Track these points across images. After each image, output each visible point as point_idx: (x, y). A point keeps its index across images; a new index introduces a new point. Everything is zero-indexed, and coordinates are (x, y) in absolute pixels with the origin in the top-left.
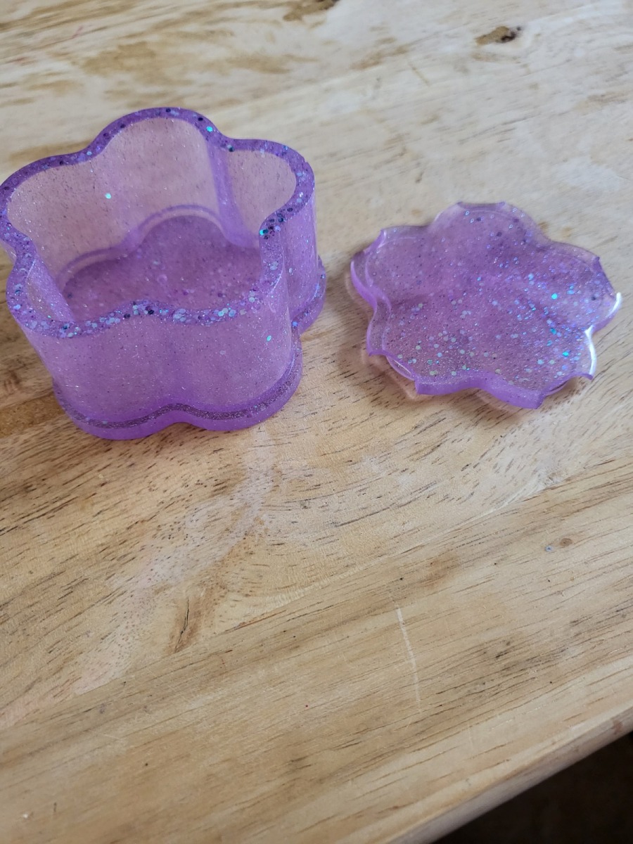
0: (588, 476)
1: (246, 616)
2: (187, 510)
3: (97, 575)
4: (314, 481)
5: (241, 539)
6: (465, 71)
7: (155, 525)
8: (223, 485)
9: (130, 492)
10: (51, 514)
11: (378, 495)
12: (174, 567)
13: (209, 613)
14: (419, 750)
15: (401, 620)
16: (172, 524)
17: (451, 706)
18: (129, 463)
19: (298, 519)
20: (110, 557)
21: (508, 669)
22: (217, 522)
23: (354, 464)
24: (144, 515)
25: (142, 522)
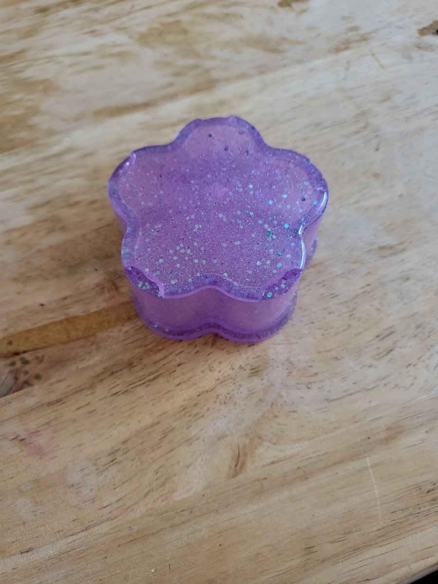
1: (274, 457)
2: (234, 385)
3: (181, 425)
4: (314, 370)
5: (269, 407)
6: (410, 58)
7: (215, 395)
8: (256, 370)
9: (198, 371)
10: (148, 383)
11: (354, 382)
12: (229, 423)
13: (252, 454)
14: (381, 546)
15: (369, 465)
16: (226, 394)
17: (400, 521)
18: (195, 351)
19: (304, 396)
20: (188, 415)
21: (434, 500)
22: (253, 395)
23: (339, 360)
24: (208, 387)
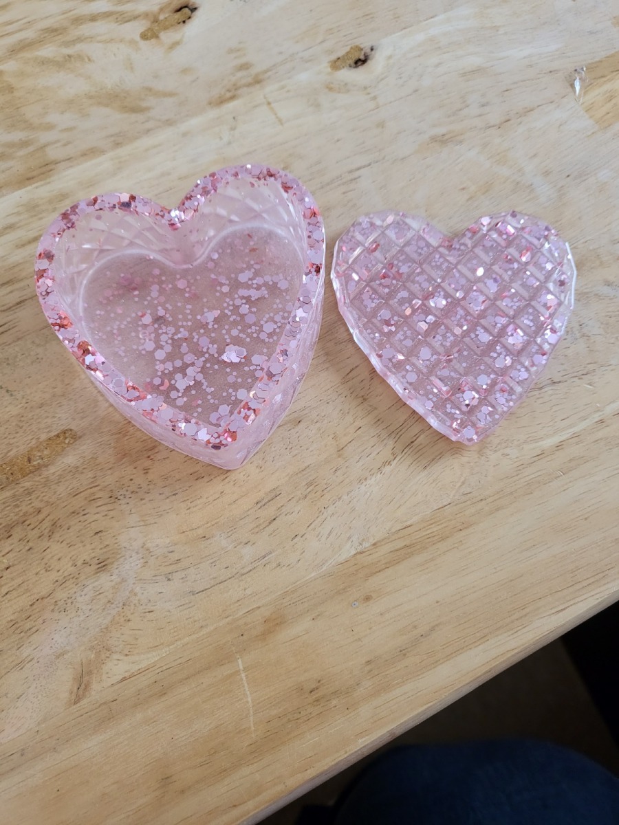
0: (391, 540)
1: (126, 672)
2: (77, 587)
3: (10, 646)
4: (175, 556)
5: (120, 609)
6: (317, 106)
7: (53, 601)
8: (104, 564)
9: (31, 574)
11: (226, 566)
12: (69, 635)
13: (98, 671)
14: (252, 764)
15: (241, 668)
16: (66, 599)
17: (276, 731)
18: (27, 548)
19: (163, 590)
20: (19, 631)
21: (317, 701)
22: (100, 596)
23: (207, 539)
24: (44, 593)
25: (42, 599)
